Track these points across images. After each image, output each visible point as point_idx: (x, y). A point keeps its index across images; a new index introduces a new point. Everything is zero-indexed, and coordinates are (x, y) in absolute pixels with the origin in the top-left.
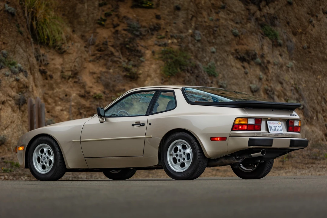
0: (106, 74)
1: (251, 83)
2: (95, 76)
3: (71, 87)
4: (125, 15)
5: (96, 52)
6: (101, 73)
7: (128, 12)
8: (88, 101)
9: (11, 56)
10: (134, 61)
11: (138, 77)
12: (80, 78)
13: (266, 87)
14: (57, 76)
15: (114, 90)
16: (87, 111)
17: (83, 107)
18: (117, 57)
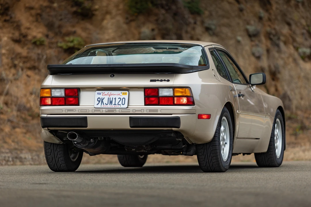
0: (48, 10)
1: (248, 24)
6: (42, 8)
8: (25, 48)
11: (93, 15)
12: (13, 16)
13: (268, 29)
15: (61, 33)
16: (24, 62)
17: (18, 56)
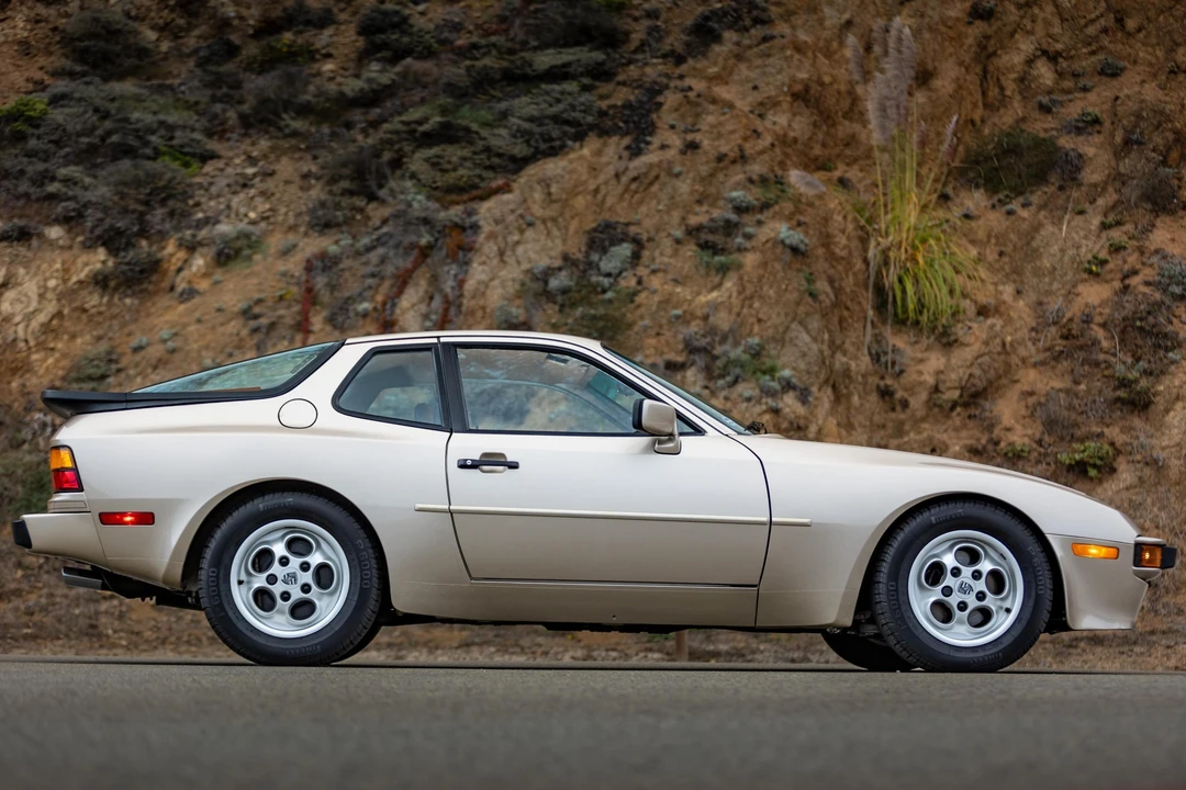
2: (1031, 400)
3: (956, 430)
4: (1163, 246)
5: (1059, 341)
7: (1173, 240)
9: (773, 352)
10: (1149, 362)
14: (918, 402)
15: (1071, 437)
18: (1106, 353)
